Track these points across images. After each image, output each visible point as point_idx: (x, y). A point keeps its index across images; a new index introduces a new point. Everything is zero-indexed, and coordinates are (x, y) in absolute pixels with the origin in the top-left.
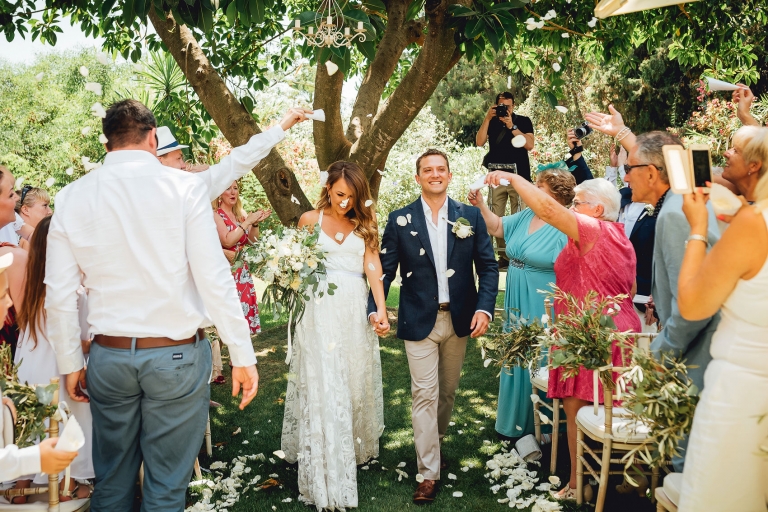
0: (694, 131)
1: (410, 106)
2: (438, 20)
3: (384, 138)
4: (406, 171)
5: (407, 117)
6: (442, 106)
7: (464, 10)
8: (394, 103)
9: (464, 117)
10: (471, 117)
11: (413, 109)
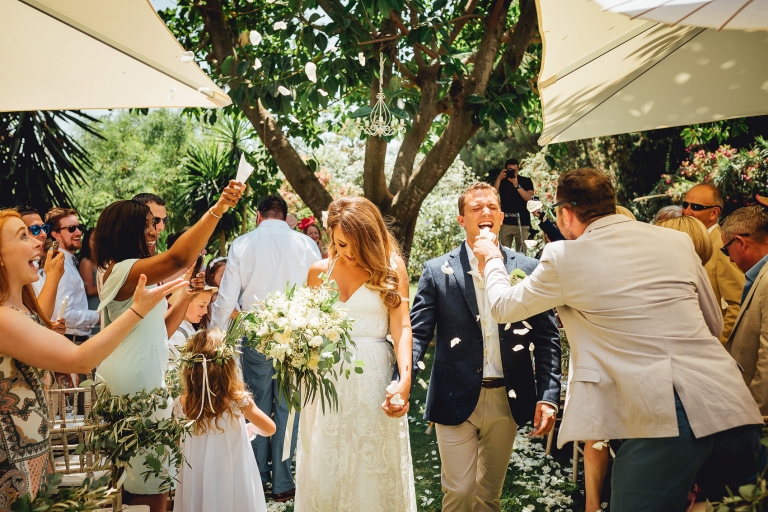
0: (683, 178)
1: (438, 168)
2: (460, 104)
3: (418, 192)
4: (438, 212)
5: (436, 176)
6: (470, 153)
7: (478, 98)
8: (426, 166)
9: (489, 163)
10: (495, 163)
11: (440, 171)
